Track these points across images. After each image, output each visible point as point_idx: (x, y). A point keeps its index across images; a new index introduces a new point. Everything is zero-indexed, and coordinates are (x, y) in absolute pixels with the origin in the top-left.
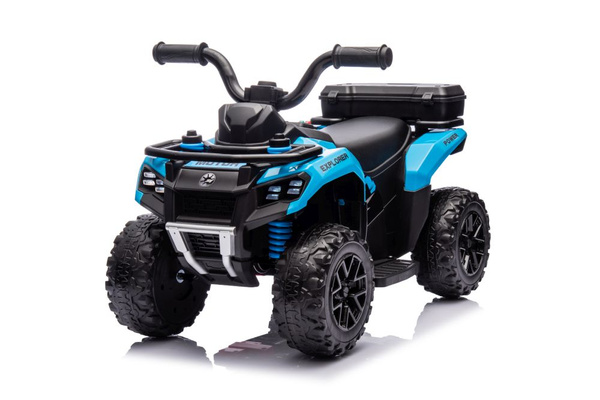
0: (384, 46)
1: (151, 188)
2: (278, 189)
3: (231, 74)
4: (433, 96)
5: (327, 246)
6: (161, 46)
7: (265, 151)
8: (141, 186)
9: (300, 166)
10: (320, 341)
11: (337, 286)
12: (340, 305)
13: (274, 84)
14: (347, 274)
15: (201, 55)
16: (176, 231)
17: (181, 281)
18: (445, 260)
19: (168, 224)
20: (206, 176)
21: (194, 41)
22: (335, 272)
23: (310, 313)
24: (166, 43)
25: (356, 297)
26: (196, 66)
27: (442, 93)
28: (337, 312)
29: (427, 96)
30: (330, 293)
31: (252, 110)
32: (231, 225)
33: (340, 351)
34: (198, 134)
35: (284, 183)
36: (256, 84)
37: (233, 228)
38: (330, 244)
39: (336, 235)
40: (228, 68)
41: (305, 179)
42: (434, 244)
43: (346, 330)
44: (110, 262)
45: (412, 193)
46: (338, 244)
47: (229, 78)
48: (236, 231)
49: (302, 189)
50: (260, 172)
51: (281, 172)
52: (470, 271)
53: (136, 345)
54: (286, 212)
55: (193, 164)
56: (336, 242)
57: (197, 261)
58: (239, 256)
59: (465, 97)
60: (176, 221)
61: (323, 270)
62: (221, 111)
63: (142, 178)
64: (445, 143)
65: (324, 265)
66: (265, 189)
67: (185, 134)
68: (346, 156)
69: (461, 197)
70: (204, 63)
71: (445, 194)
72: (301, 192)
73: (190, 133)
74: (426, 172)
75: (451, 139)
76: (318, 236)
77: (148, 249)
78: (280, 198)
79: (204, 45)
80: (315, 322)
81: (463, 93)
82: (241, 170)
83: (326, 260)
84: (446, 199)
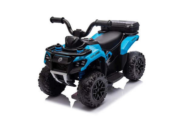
0: (110, 20)
2: (78, 63)
3: (70, 26)
6: (52, 18)
8: (45, 58)
11: (95, 87)
13: (81, 30)
15: (62, 21)
31: (74, 38)
38: (93, 78)
39: (96, 75)
40: (69, 25)
41: (86, 61)
47: (69, 28)
48: (67, 75)
49: (85, 63)
52: (139, 74)
54: (80, 70)
56: (95, 77)
58: (69, 81)
62: (66, 38)
63: (46, 56)
64: (132, 40)
65: (91, 84)
68: (99, 52)
70: (63, 23)
71: (132, 53)
72: (85, 64)
75: (134, 39)
78: (79, 66)
79: (63, 18)
83: (91, 82)
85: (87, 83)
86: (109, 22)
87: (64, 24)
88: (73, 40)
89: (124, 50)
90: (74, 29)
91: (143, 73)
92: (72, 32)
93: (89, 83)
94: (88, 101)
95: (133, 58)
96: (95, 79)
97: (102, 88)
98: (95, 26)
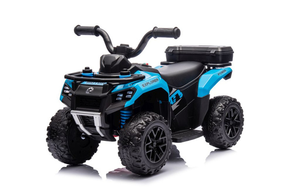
0: (176, 28)
1: (67, 94)
2: (121, 95)
3: (109, 40)
4: (215, 52)
5: (144, 122)
6: (78, 27)
7: (118, 77)
8: (63, 93)
9: (133, 84)
10: (139, 167)
11: (148, 141)
12: (151, 151)
13: (128, 46)
14: (155, 136)
15: (96, 31)
16: (75, 114)
17: (83, 138)
18: (216, 130)
19: (72, 111)
20: (89, 89)
21: (92, 25)
22: (147, 134)
23: (134, 154)
24: (81, 26)
25: (160, 147)
26: (93, 37)
27: (220, 50)
28: (148, 154)
29: (213, 52)
30: (145, 145)
31: (115, 57)
32: (99, 112)
33: (151, 172)
34: (90, 68)
35: (124, 92)
36: (119, 45)
37: (100, 113)
40: (107, 37)
41: (134, 90)
42: (211, 123)
43: (155, 162)
44: (48, 129)
45: (200, 98)
46: (149, 121)
47: (108, 43)
48: (101, 115)
49: (132, 95)
50: (113, 87)
51: (124, 87)
53: (63, 169)
54: (124, 106)
55: (85, 83)
57: (86, 129)
58: (103, 127)
59: (233, 52)
60: (75, 110)
61: (140, 134)
62: (101, 58)
63: (64, 89)
64: (219, 74)
65: (141, 131)
66: (116, 95)
67: (84, 69)
68: (157, 79)
69: (226, 100)
72: (132, 96)
73: (86, 68)
74: (207, 88)
75: (222, 72)
76: (140, 117)
77: (65, 123)
78: (122, 99)
79: (97, 27)
80: (136, 158)
81: (232, 50)
82: (104, 86)
83: (142, 129)
84: (219, 101)
85: (135, 131)
86: (176, 29)
87: (100, 37)
88: (114, 60)
89: (204, 90)
90: (115, 44)
91: (241, 135)
92: (113, 49)
93: (138, 130)
94: (137, 161)
95: (219, 108)
96: (147, 123)
97: (162, 139)
98: (153, 38)
